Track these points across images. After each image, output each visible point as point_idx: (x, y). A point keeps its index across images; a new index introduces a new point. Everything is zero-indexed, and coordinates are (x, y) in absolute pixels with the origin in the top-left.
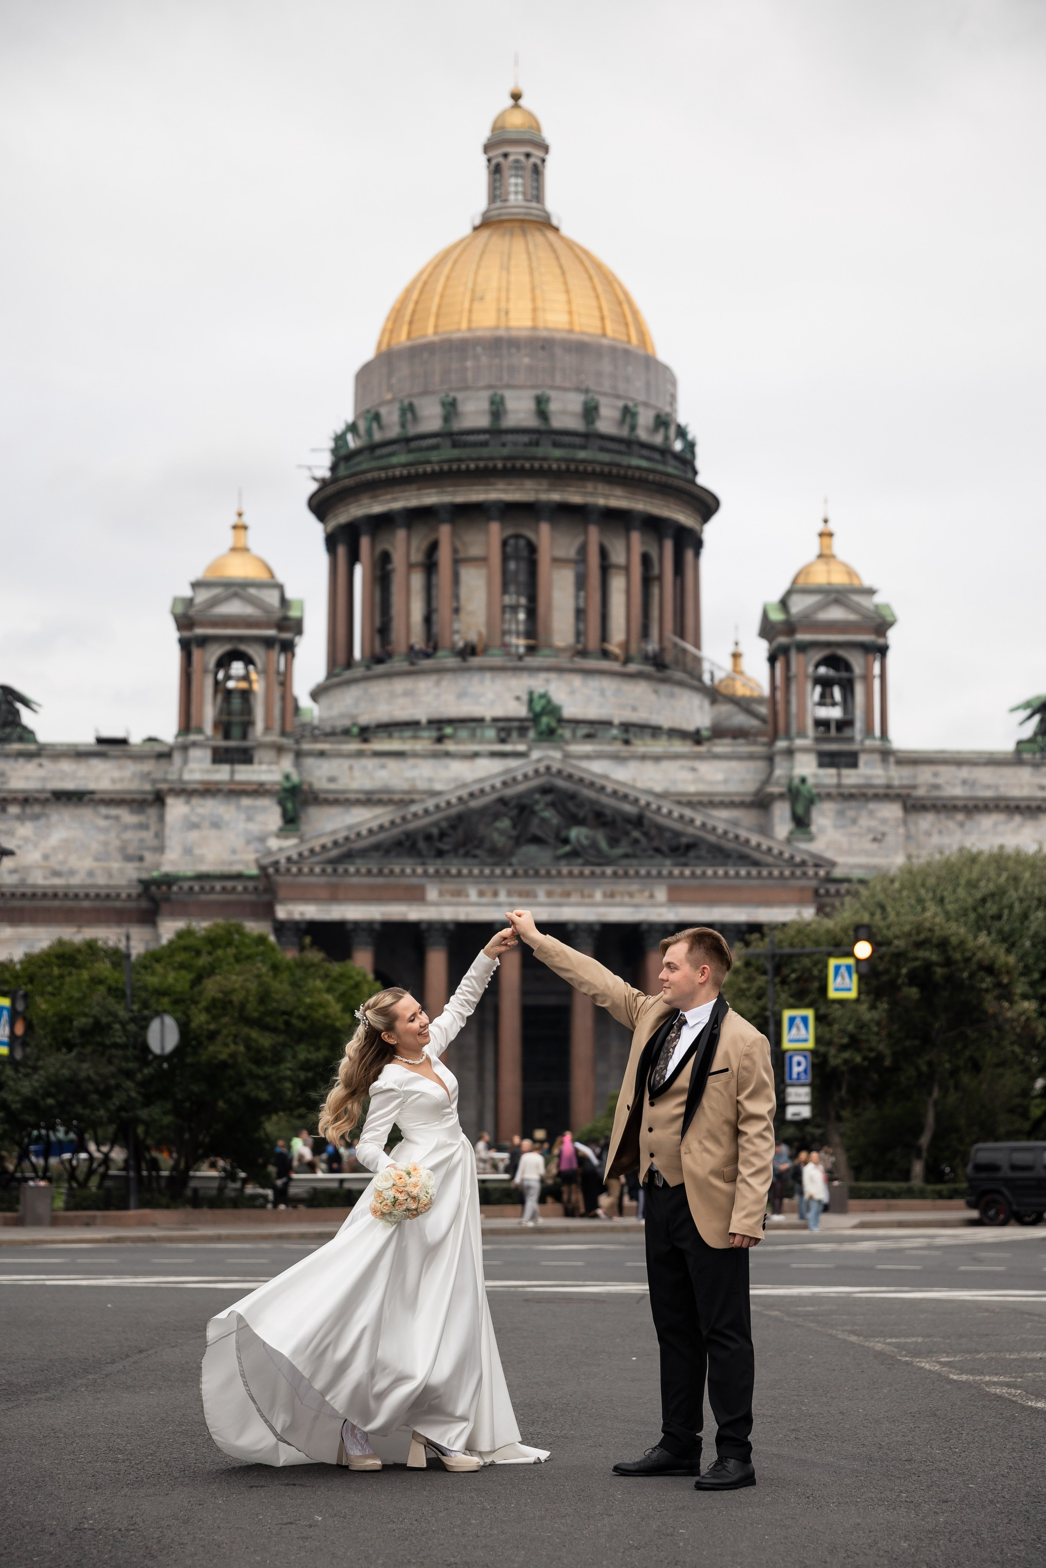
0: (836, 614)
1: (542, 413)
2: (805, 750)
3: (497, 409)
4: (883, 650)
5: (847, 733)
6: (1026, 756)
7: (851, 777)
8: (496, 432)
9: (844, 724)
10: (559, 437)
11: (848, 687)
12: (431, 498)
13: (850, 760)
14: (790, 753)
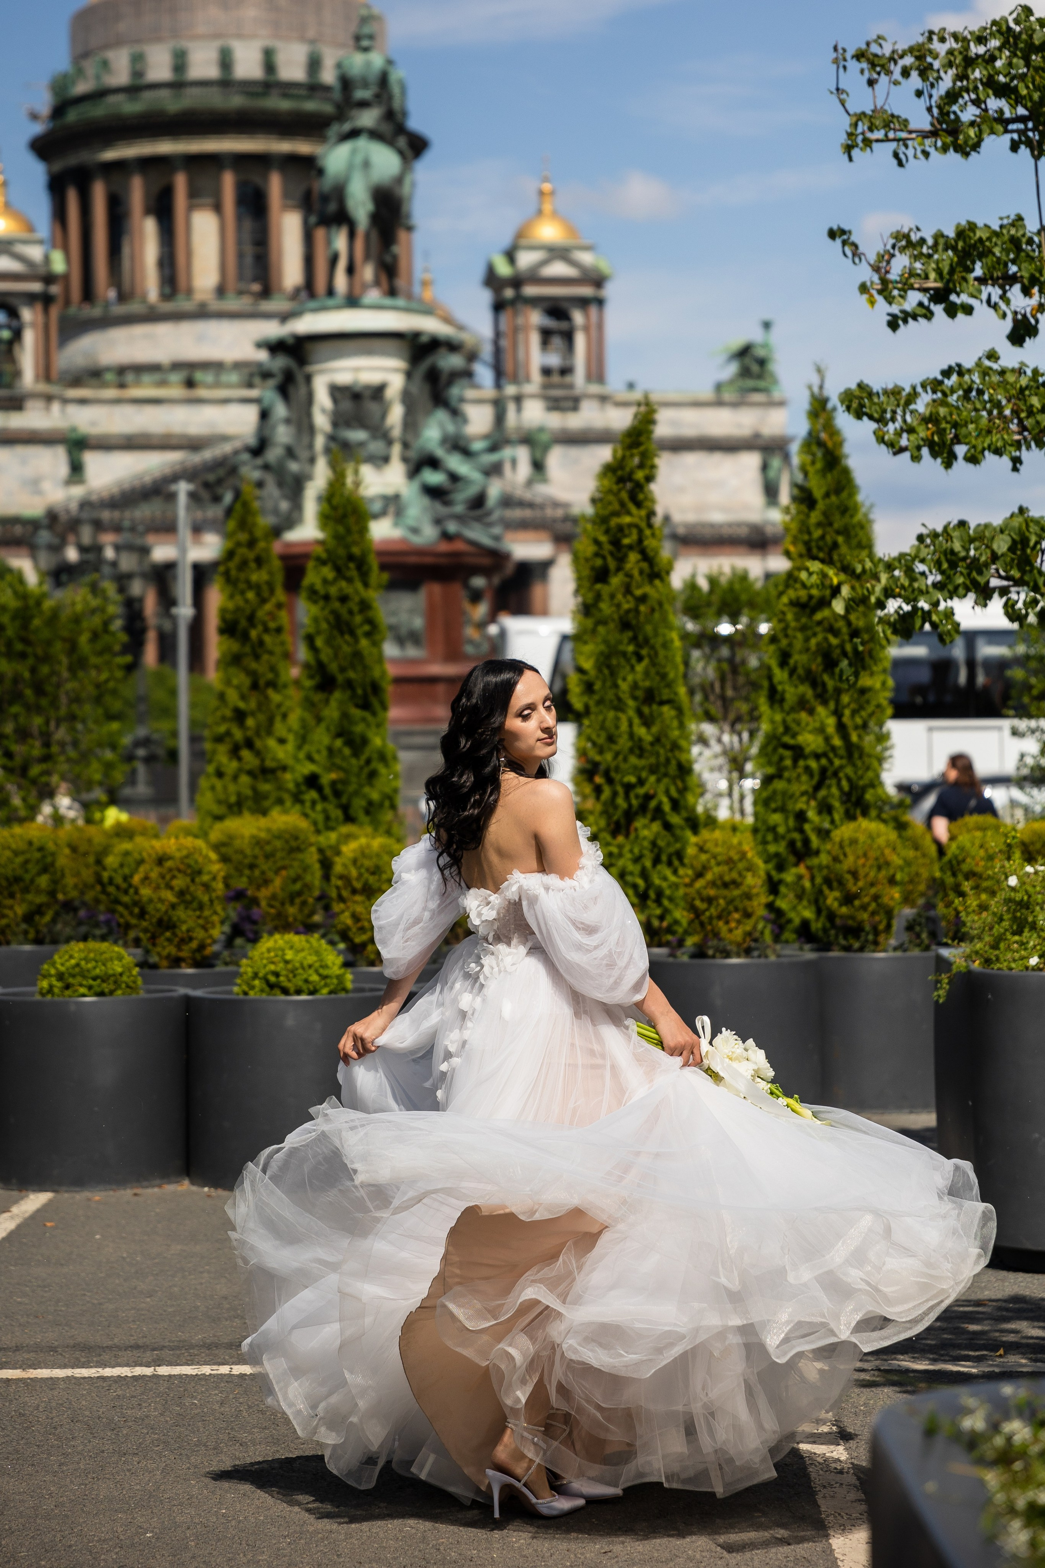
0: (558, 269)
1: (269, 65)
2: (533, 396)
3: (226, 61)
4: (600, 302)
5: (568, 379)
6: (727, 396)
7: (575, 421)
8: (226, 83)
9: (566, 371)
10: (288, 88)
11: (568, 336)
12: (165, 147)
13: (572, 403)
14: (518, 399)
